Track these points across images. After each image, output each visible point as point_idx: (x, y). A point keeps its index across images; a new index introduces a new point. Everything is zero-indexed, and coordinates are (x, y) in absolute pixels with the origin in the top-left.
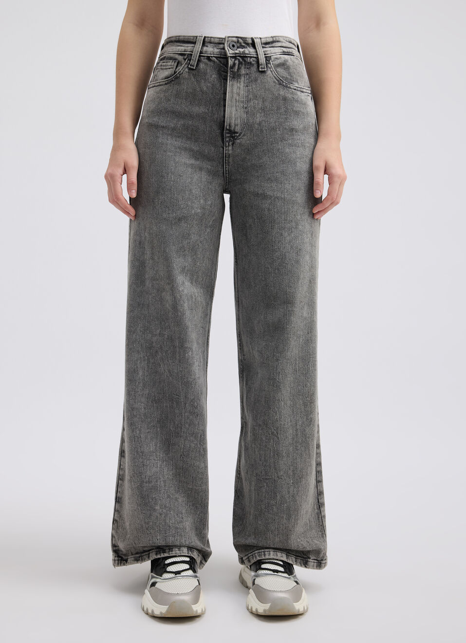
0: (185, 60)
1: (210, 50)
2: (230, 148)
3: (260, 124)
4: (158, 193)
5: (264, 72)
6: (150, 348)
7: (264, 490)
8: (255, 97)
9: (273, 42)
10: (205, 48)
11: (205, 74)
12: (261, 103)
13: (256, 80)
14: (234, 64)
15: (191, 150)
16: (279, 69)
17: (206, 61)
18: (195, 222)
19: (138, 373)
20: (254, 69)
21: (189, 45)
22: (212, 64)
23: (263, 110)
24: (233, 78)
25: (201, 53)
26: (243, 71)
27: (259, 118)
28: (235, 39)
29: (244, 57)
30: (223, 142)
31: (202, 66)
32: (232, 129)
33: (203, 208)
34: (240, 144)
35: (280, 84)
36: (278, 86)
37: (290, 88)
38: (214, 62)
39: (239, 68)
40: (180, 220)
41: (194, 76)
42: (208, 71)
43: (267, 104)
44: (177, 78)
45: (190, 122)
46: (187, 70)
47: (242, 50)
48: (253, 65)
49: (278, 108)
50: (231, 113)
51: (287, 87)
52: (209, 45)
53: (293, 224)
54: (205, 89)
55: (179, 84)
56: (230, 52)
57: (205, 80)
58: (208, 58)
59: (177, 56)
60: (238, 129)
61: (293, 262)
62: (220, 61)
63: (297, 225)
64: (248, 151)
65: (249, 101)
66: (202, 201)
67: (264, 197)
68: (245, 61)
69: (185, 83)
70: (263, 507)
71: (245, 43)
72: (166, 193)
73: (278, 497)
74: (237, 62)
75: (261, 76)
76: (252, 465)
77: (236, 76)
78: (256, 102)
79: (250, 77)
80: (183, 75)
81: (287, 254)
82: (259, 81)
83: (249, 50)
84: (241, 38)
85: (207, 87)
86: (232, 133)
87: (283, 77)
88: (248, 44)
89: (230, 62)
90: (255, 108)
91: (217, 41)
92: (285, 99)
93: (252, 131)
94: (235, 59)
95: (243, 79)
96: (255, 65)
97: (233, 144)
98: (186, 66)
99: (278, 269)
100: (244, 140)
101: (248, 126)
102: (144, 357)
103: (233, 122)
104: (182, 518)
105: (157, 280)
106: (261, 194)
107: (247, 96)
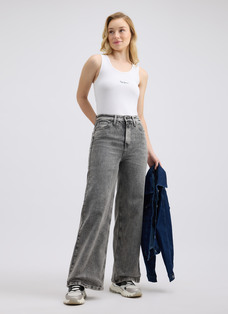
0: (111, 122)
1: (120, 119)
2: (126, 149)
3: (135, 142)
4: (102, 162)
5: (135, 126)
6: (94, 213)
7: (129, 258)
8: (133, 134)
9: (136, 117)
10: (118, 119)
11: (118, 126)
12: (135, 135)
13: (133, 129)
14: (128, 124)
15: (114, 149)
16: (139, 125)
17: (118, 122)
18: (112, 172)
19: (90, 221)
20: (133, 125)
21: (112, 118)
22: (120, 123)
23: (135, 137)
24: (128, 128)
25: (117, 120)
26: (130, 126)
27: (134, 140)
28: (127, 116)
29: (130, 122)
30: (124, 147)
31: (117, 124)
32: (127, 143)
33: (115, 167)
34: (129, 148)
35: (140, 130)
36: (139, 130)
37: (142, 131)
38: (121, 123)
39: (129, 125)
40: (109, 171)
41: (115, 127)
42: (119, 126)
43: (136, 136)
44: (109, 127)
45: (114, 141)
46: (112, 125)
47: (129, 120)
48: (132, 124)
49: (139, 137)
50: (127, 138)
51: (141, 130)
52: (119, 118)
53: (142, 173)
54: (118, 131)
55: (110, 129)
56: (126, 120)
57: (118, 128)
58: (119, 122)
59: (108, 121)
60: (129, 143)
61: (142, 185)
62: (123, 123)
63: (143, 173)
64: (131, 150)
65: (131, 135)
66: (115, 165)
67: (135, 165)
68: (130, 123)
69: (112, 129)
70: (128, 263)
71: (129, 117)
72: (105, 162)
73: (134, 260)
74: (128, 123)
75: (135, 127)
76: (126, 250)
77: (128, 127)
78: (134, 135)
79: (131, 128)
80: (111, 127)
81: (141, 183)
82: (134, 129)
83: (131, 120)
84: (128, 116)
85: (119, 131)
86: (127, 144)
87: (140, 128)
88: (130, 118)
89: (127, 123)
90: (133, 137)
91: (121, 117)
92: (141, 134)
93: (132, 144)
94: (128, 122)
95: (130, 128)
96: (133, 124)
97: (127, 148)
98: (112, 124)
99: (138, 187)
100: (130, 147)
101: (132, 142)
102: (92, 216)
103: (127, 141)
104: (93, 270)
105: (100, 190)
106: (134, 164)
107: (131, 133)
